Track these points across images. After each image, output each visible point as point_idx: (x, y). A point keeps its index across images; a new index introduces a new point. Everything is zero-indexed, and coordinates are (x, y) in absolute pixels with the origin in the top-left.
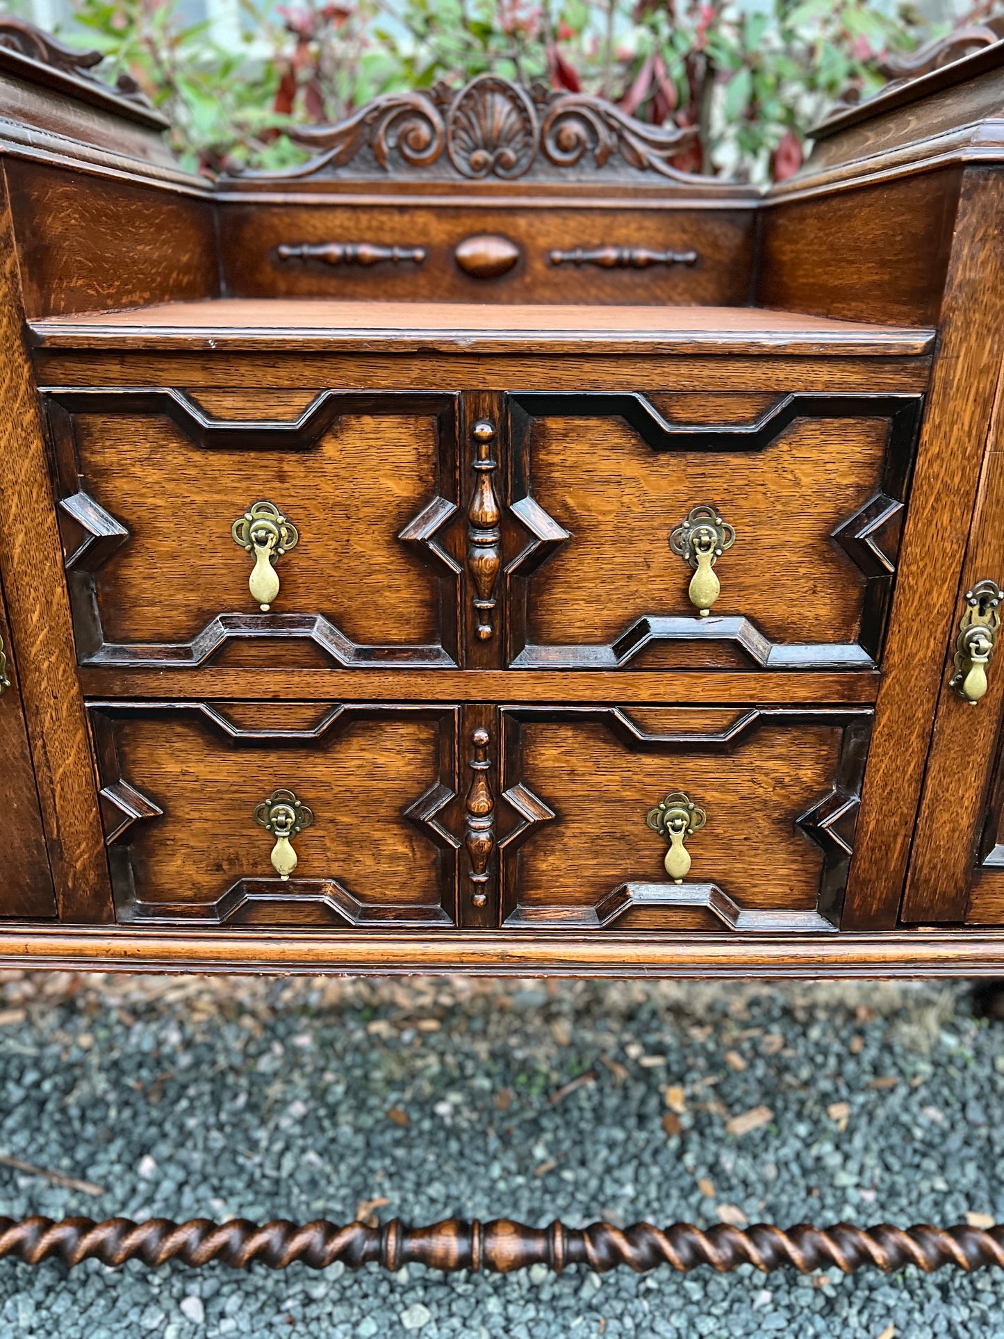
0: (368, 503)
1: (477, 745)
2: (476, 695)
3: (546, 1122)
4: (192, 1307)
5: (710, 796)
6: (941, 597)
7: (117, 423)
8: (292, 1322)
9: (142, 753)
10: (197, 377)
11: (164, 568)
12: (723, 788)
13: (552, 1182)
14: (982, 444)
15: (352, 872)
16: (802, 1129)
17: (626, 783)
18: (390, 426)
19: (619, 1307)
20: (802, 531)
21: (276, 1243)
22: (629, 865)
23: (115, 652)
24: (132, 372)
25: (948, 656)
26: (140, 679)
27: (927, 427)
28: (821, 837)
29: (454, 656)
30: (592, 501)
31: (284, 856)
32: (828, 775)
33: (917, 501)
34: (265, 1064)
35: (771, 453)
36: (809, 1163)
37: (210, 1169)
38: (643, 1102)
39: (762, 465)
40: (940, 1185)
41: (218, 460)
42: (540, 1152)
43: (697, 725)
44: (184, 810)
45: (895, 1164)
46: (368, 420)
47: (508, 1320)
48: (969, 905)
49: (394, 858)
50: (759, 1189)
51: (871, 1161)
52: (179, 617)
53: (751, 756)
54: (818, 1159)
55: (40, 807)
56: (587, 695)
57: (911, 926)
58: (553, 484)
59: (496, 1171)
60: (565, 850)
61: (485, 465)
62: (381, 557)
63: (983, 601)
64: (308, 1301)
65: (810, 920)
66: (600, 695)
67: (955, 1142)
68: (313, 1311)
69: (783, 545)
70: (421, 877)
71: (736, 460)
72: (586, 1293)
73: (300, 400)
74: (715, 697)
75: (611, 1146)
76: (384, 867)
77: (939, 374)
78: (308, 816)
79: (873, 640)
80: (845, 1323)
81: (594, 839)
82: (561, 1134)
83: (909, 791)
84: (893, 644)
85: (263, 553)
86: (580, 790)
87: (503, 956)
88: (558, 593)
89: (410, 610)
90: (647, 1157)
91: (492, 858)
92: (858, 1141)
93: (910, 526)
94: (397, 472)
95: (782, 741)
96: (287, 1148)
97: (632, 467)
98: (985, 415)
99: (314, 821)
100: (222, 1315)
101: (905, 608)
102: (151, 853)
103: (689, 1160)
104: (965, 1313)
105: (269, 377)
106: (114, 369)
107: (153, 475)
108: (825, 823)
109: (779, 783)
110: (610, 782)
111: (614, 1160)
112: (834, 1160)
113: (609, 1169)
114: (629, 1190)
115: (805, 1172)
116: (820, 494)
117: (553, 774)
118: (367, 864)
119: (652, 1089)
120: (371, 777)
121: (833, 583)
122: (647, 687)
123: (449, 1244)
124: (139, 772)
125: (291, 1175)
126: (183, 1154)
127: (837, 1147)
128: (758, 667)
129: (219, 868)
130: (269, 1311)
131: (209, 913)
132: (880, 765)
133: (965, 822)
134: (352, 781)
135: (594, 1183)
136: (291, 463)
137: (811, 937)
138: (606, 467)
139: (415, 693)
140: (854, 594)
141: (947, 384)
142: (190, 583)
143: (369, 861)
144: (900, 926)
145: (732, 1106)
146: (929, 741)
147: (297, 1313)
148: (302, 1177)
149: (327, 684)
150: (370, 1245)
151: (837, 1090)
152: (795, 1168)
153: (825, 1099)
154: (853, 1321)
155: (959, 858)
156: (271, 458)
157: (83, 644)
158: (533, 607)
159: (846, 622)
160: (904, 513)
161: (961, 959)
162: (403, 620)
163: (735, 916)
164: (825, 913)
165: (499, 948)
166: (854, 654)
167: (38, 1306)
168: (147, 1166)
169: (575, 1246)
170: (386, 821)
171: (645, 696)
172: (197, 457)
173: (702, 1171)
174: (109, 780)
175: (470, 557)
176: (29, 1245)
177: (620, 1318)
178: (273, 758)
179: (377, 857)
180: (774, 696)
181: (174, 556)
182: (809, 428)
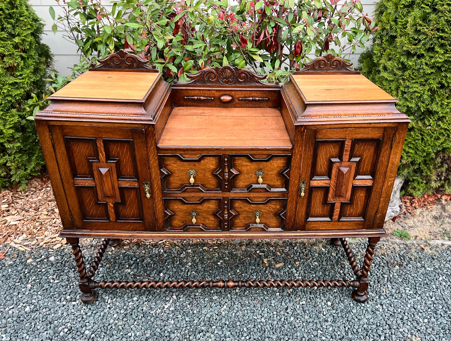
0: (208, 169)
1: (225, 204)
2: (225, 196)
3: (239, 265)
4: (174, 297)
5: (263, 211)
6: (297, 182)
7: (170, 158)
8: (193, 299)
9: (171, 205)
10: (183, 152)
11: (176, 178)
12: (264, 209)
13: (240, 276)
14: (301, 161)
15: (205, 223)
16: (290, 266)
17: (249, 209)
18: (211, 158)
19: (251, 295)
20: (275, 172)
21: (191, 284)
22: (250, 221)
23: (168, 191)
24: (173, 152)
25: (298, 190)
26: (172, 194)
27: (292, 159)
28: (280, 216)
29: (222, 191)
30: (243, 168)
31: (194, 220)
32: (281, 207)
33: (292, 168)
34: (182, 256)
35: (270, 162)
36: (290, 272)
37: (174, 275)
38: (259, 261)
39: (268, 163)
40: (314, 276)
41: (185, 163)
42: (238, 271)
43: (260, 200)
44: (177, 213)
45: (306, 272)
46: (208, 158)
47: (232, 298)
48: (305, 227)
49: (212, 220)
50: (280, 276)
51: (302, 272)
52: (178, 185)
53: (269, 205)
54: (292, 271)
55: (154, 214)
56: (243, 196)
57: (296, 230)
58: (237, 166)
59: (229, 274)
60: (240, 219)
61: (226, 164)
62: (210, 176)
63: (303, 182)
64: (195, 296)
65: (279, 229)
66: (245, 196)
67: (319, 268)
68: (196, 297)
69: (272, 174)
70: (216, 223)
71: (264, 163)
72: (246, 293)
73: (198, 156)
74: (262, 196)
75: (252, 269)
76: (210, 222)
77: (294, 152)
78: (198, 214)
79: (287, 188)
80: (292, 298)
81: (244, 217)
82: (242, 268)
83: (294, 210)
84: (290, 188)
85: (192, 176)
86: (242, 210)
87: (230, 235)
88: (238, 181)
89: (215, 184)
90: (259, 271)
91: (228, 221)
92: (300, 268)
93: (291, 172)
94: (212, 165)
95: (274, 203)
96: (188, 271)
97: (249, 164)
98: (301, 157)
99: (199, 215)
100: (180, 298)
101: (291, 183)
102: (172, 220)
103: (267, 272)
104: (313, 296)
105: (193, 153)
106: (170, 151)
107: (175, 165)
108: (281, 215)
109: (273, 208)
110: (247, 209)
111: (252, 272)
112: (295, 271)
113: (251, 274)
114: (255, 277)
115: (289, 274)
116: (277, 167)
117: (238, 207)
118: (207, 221)
119: (261, 259)
120: (208, 208)
121: (280, 179)
122: (252, 195)
123: (221, 284)
124: (170, 208)
125: (190, 276)
126: (168, 272)
127: (296, 269)
128: (269, 192)
129: (183, 222)
130: (188, 297)
131: (181, 229)
132: (289, 206)
133: (303, 214)
134: (205, 209)
135: (248, 276)
136: (196, 164)
137: (280, 232)
138: (245, 164)
139: (215, 196)
140: (284, 181)
141: (295, 153)
142: (180, 180)
143: (208, 221)
144: (294, 230)
145: (277, 263)
146: (297, 202)
147: (194, 297)
148: (192, 276)
149: (201, 195)
150: (207, 284)
151: (298, 259)
152: (287, 273)
153: (295, 261)
154: (293, 297)
155: (303, 220)
156: (193, 163)
157: (163, 190)
158: (234, 183)
159: (283, 185)
160: (290, 170)
161: (304, 235)
162: (213, 185)
163: (267, 229)
164: (282, 228)
165: (229, 234)
166: (284, 190)
167: (146, 297)
168: (161, 274)
169: (243, 284)
170: (211, 215)
171: (252, 196)
172: (182, 163)
173: (269, 274)
174: (166, 209)
175: (224, 177)
176: (147, 286)
177: (252, 297)
178: (192, 205)
179: (209, 220)
180: (272, 196)
181: (178, 176)
182: (275, 158)
